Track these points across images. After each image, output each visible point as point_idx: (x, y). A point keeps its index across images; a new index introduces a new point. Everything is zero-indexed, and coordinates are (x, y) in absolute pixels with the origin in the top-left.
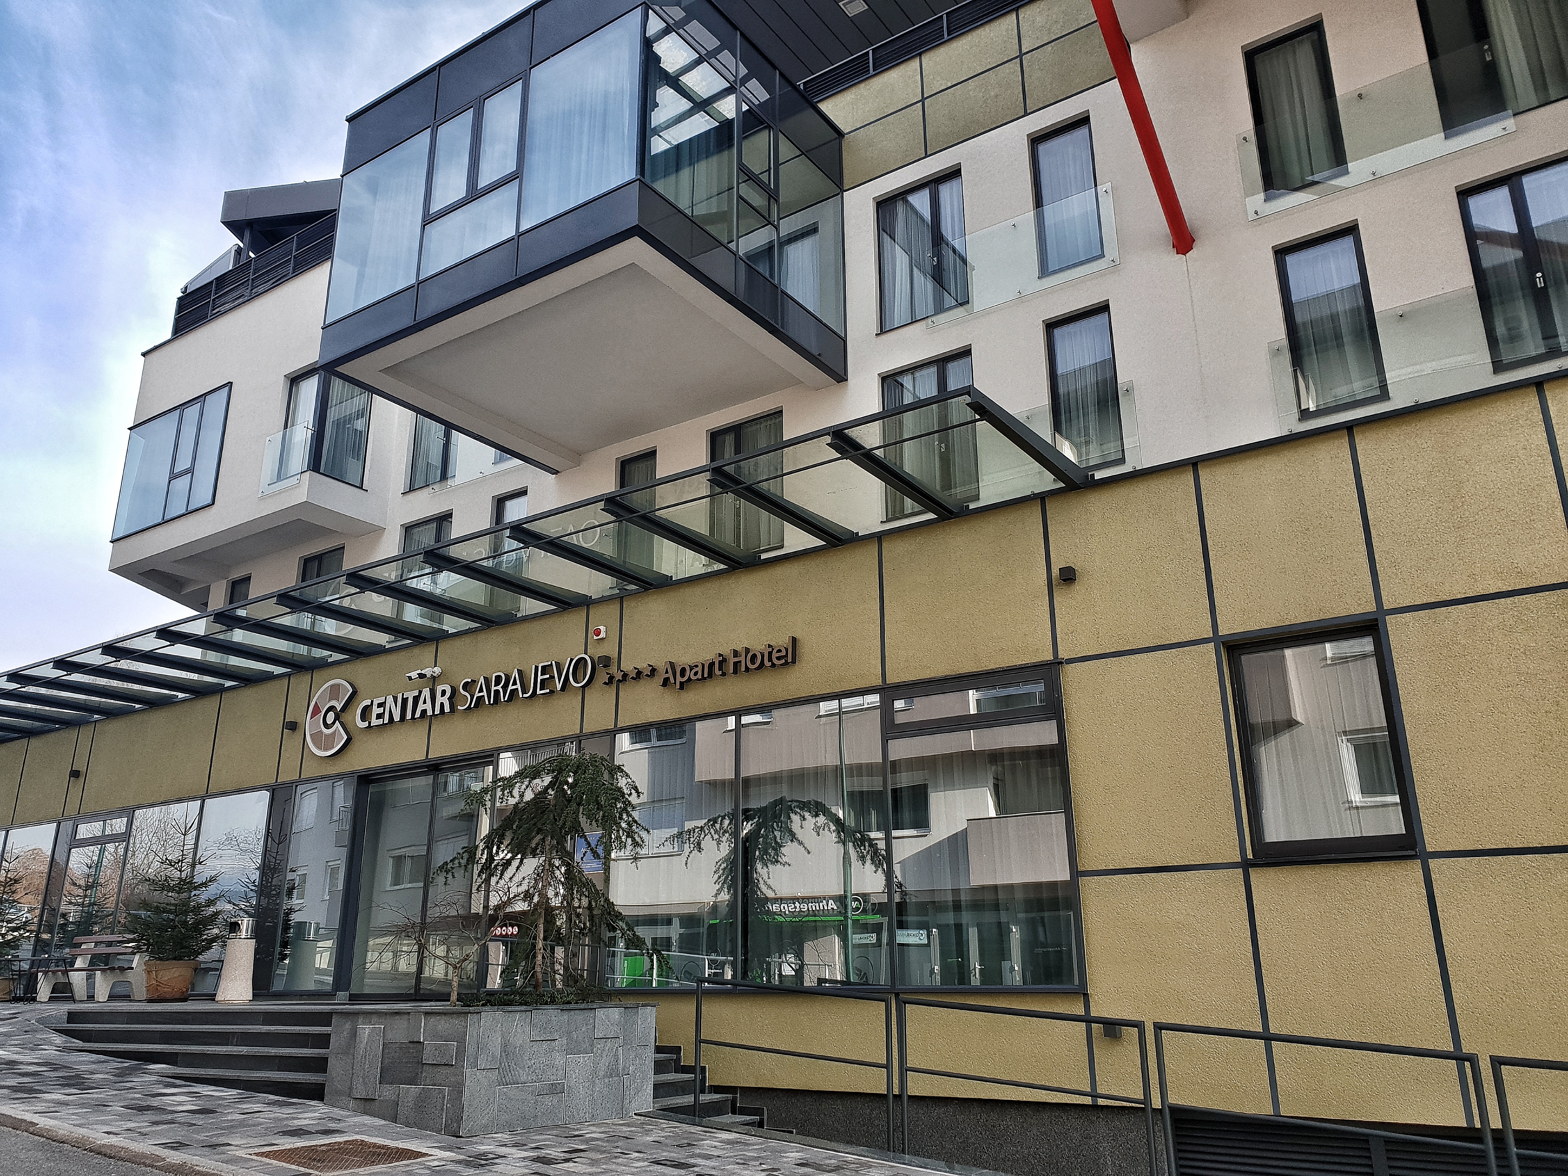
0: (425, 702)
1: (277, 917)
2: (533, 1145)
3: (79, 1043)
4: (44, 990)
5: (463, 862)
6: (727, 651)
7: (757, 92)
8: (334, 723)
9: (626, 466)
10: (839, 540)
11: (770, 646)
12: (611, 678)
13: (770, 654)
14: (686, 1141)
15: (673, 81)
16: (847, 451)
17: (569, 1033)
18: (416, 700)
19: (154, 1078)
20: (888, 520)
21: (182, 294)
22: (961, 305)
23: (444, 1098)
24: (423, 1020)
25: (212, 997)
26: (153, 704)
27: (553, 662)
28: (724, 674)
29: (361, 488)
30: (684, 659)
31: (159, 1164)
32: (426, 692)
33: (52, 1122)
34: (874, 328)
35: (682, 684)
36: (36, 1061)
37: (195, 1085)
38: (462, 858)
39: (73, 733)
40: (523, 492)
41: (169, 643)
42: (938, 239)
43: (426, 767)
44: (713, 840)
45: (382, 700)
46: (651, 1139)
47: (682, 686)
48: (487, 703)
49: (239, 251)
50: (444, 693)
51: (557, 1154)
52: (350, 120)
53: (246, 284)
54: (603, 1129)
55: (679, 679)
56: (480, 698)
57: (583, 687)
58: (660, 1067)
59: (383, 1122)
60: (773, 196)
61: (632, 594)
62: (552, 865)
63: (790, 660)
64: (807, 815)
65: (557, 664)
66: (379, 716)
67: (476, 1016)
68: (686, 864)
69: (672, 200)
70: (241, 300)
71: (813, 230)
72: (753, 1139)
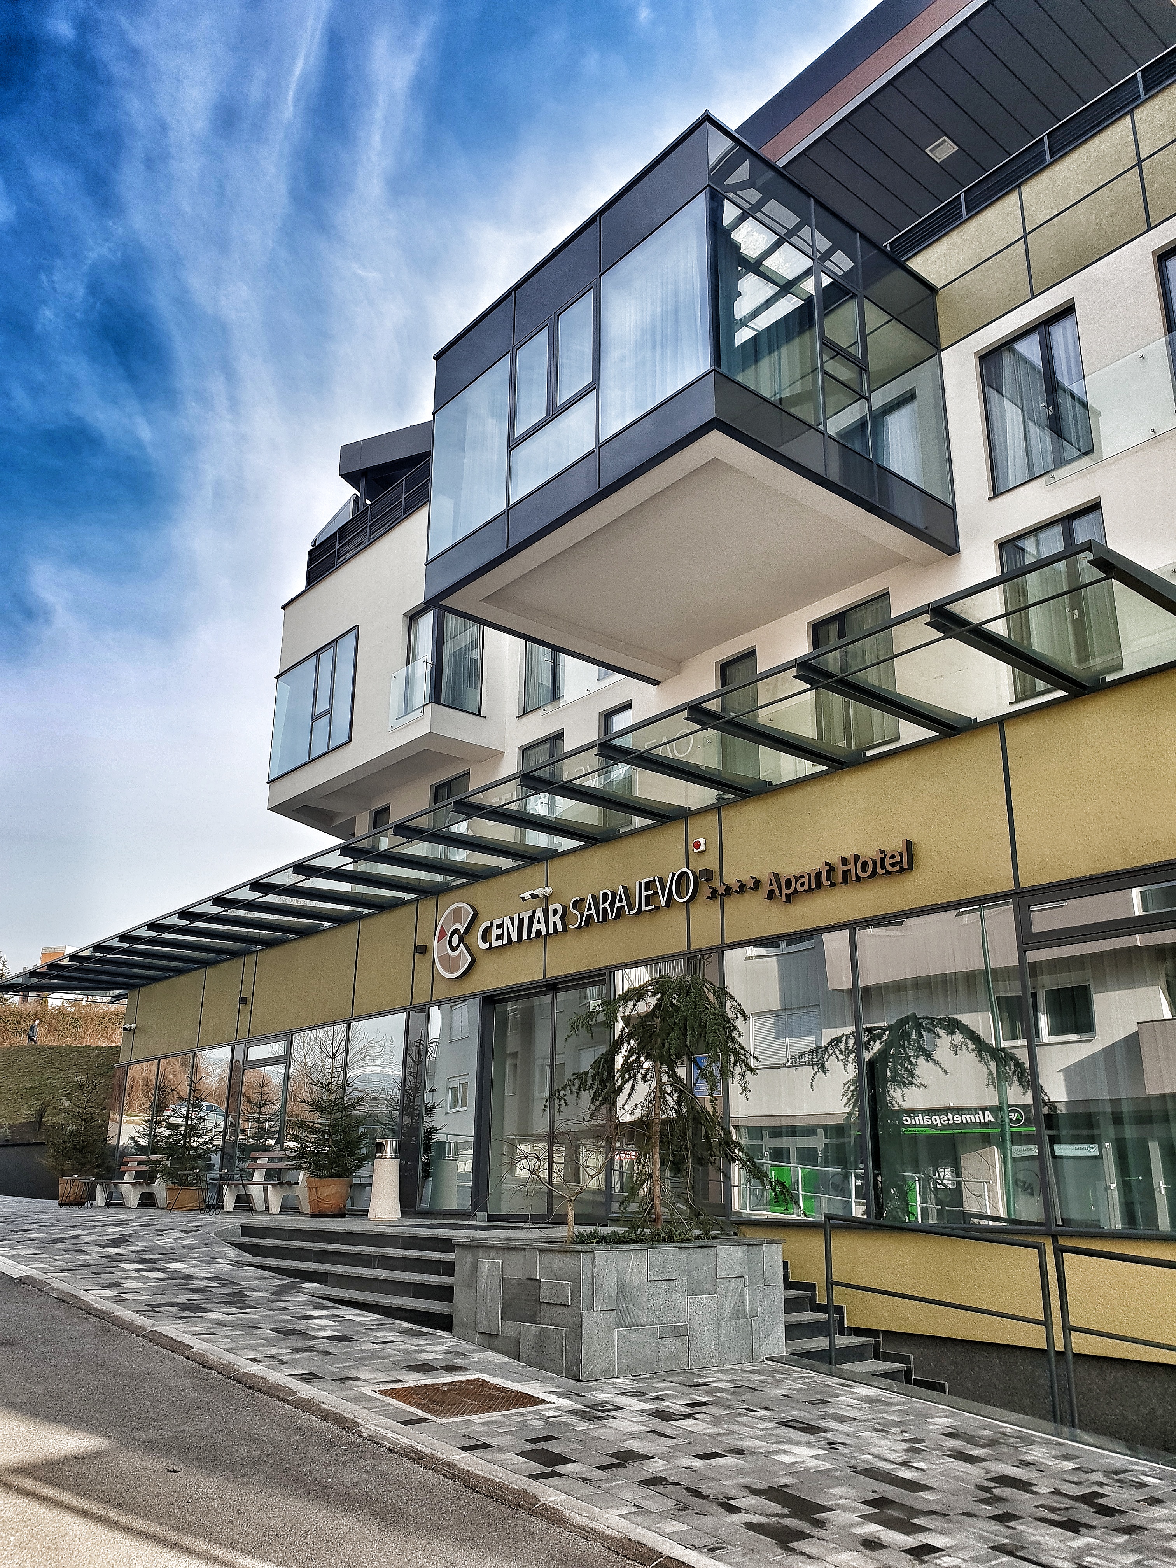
0: (539, 922)
1: (418, 1137)
2: (654, 1395)
3: (248, 1258)
4: (229, 1202)
5: (575, 1089)
6: (835, 860)
7: (842, 262)
8: (458, 945)
9: (725, 669)
10: (953, 728)
11: (881, 852)
12: (715, 892)
13: (883, 860)
14: (819, 1397)
15: (756, 267)
16: (951, 628)
17: (689, 1273)
18: (531, 920)
19: (304, 1298)
20: (1018, 700)
21: (312, 548)
22: (1085, 454)
23: (563, 1339)
24: (538, 1257)
25: (364, 1213)
26: (303, 933)
27: (656, 878)
28: (833, 885)
29: (480, 715)
30: (789, 870)
31: (290, 1398)
32: (540, 913)
33: (205, 1346)
34: (987, 492)
35: (788, 896)
36: (210, 1275)
37: (341, 1307)
38: (574, 1085)
39: (239, 963)
40: (627, 706)
41: (305, 878)
42: (1052, 386)
43: (546, 986)
44: (838, 1060)
45: (500, 921)
46: (779, 1391)
47: (789, 899)
48: (596, 921)
49: (357, 500)
50: (555, 912)
51: (678, 1407)
52: (437, 357)
53: (365, 531)
54: (730, 1377)
55: (785, 891)
56: (589, 917)
57: (688, 902)
58: (791, 1305)
59: (506, 1359)
60: (862, 367)
61: (731, 803)
62: (663, 1092)
63: (906, 866)
64: (941, 1032)
65: (660, 879)
66: (499, 937)
67: (588, 1255)
68: (812, 1085)
69: (753, 387)
70: (362, 547)
71: (909, 397)
72: (897, 1398)
